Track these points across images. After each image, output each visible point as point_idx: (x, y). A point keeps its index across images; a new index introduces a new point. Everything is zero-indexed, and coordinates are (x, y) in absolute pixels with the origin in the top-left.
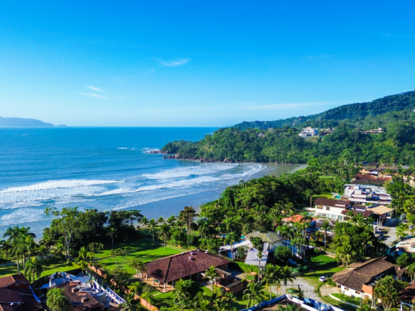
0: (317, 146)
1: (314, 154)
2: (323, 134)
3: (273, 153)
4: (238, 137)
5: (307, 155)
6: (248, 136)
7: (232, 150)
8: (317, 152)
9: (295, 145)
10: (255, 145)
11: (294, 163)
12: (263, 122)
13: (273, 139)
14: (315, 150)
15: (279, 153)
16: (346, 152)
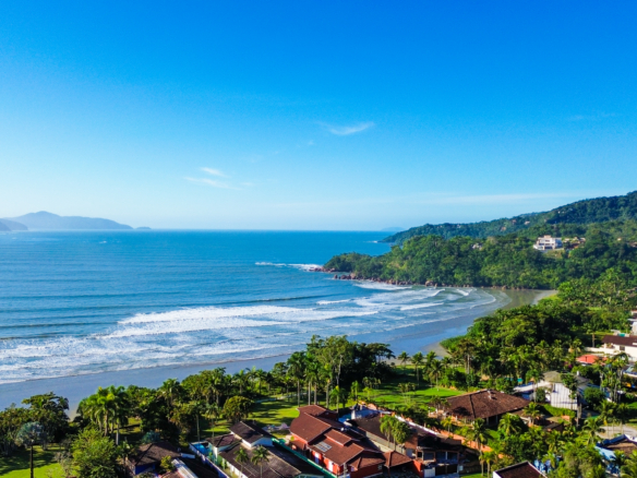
0: (562, 264)
1: (559, 275)
2: (569, 246)
3: (498, 274)
4: (444, 250)
5: (549, 277)
6: (459, 248)
7: (436, 268)
8: (564, 273)
9: (530, 262)
10: (469, 262)
11: (530, 288)
12: (456, 225)
13: (496, 253)
14: (559, 270)
15: (507, 274)
16: (610, 273)
